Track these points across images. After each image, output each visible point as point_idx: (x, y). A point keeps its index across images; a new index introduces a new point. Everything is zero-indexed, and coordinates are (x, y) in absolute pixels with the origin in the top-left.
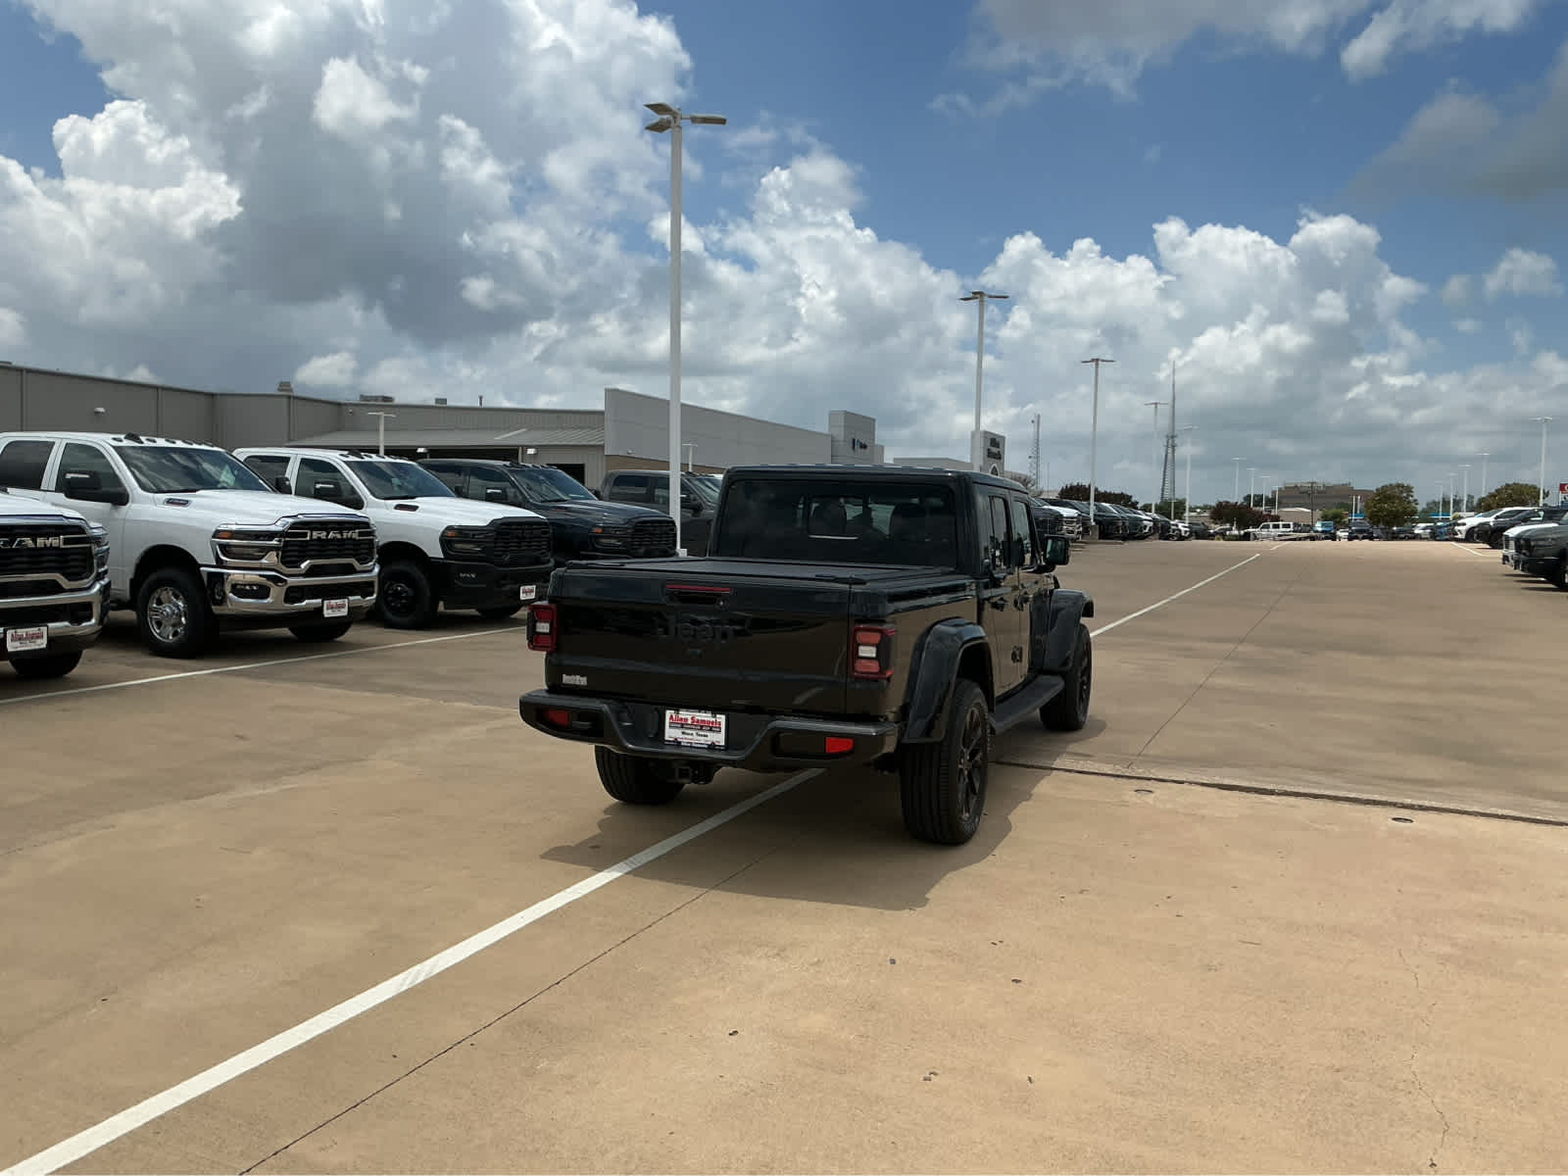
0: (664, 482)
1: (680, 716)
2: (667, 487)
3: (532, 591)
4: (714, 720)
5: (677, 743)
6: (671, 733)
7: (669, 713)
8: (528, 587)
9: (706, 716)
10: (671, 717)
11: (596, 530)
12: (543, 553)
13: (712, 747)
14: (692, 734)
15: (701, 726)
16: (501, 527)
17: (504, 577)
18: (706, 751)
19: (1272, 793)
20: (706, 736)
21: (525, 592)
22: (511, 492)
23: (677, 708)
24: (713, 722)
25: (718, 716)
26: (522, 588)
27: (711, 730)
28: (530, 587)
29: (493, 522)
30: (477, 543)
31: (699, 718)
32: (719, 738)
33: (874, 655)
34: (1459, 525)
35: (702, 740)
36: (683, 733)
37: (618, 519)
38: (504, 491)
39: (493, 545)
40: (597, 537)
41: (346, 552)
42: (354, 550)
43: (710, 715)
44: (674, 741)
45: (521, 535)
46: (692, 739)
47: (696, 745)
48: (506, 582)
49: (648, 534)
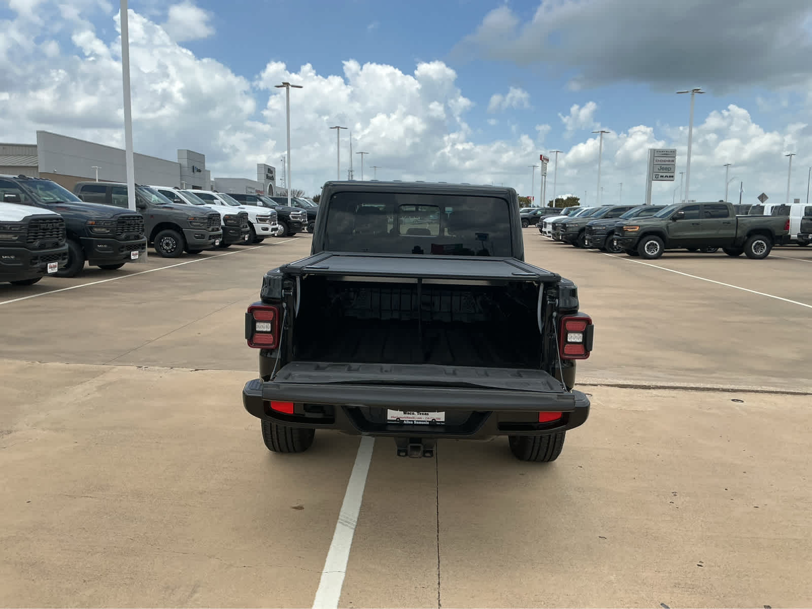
0: (123, 191)
2: (126, 193)
3: (55, 267)
5: (399, 423)
6: (392, 415)
8: (52, 264)
11: (90, 222)
12: (60, 240)
13: (433, 424)
14: (413, 413)
16: (32, 223)
17: (36, 258)
18: (428, 427)
20: (427, 414)
21: (51, 267)
22: (22, 196)
26: (49, 265)
28: (54, 264)
29: (26, 219)
30: (15, 234)
32: (440, 415)
33: (581, 340)
35: (423, 418)
36: (405, 413)
37: (103, 215)
38: (17, 195)
39: (26, 235)
40: (91, 228)
44: (396, 421)
45: (45, 227)
46: (414, 418)
47: (417, 423)
48: (37, 261)
49: (126, 225)
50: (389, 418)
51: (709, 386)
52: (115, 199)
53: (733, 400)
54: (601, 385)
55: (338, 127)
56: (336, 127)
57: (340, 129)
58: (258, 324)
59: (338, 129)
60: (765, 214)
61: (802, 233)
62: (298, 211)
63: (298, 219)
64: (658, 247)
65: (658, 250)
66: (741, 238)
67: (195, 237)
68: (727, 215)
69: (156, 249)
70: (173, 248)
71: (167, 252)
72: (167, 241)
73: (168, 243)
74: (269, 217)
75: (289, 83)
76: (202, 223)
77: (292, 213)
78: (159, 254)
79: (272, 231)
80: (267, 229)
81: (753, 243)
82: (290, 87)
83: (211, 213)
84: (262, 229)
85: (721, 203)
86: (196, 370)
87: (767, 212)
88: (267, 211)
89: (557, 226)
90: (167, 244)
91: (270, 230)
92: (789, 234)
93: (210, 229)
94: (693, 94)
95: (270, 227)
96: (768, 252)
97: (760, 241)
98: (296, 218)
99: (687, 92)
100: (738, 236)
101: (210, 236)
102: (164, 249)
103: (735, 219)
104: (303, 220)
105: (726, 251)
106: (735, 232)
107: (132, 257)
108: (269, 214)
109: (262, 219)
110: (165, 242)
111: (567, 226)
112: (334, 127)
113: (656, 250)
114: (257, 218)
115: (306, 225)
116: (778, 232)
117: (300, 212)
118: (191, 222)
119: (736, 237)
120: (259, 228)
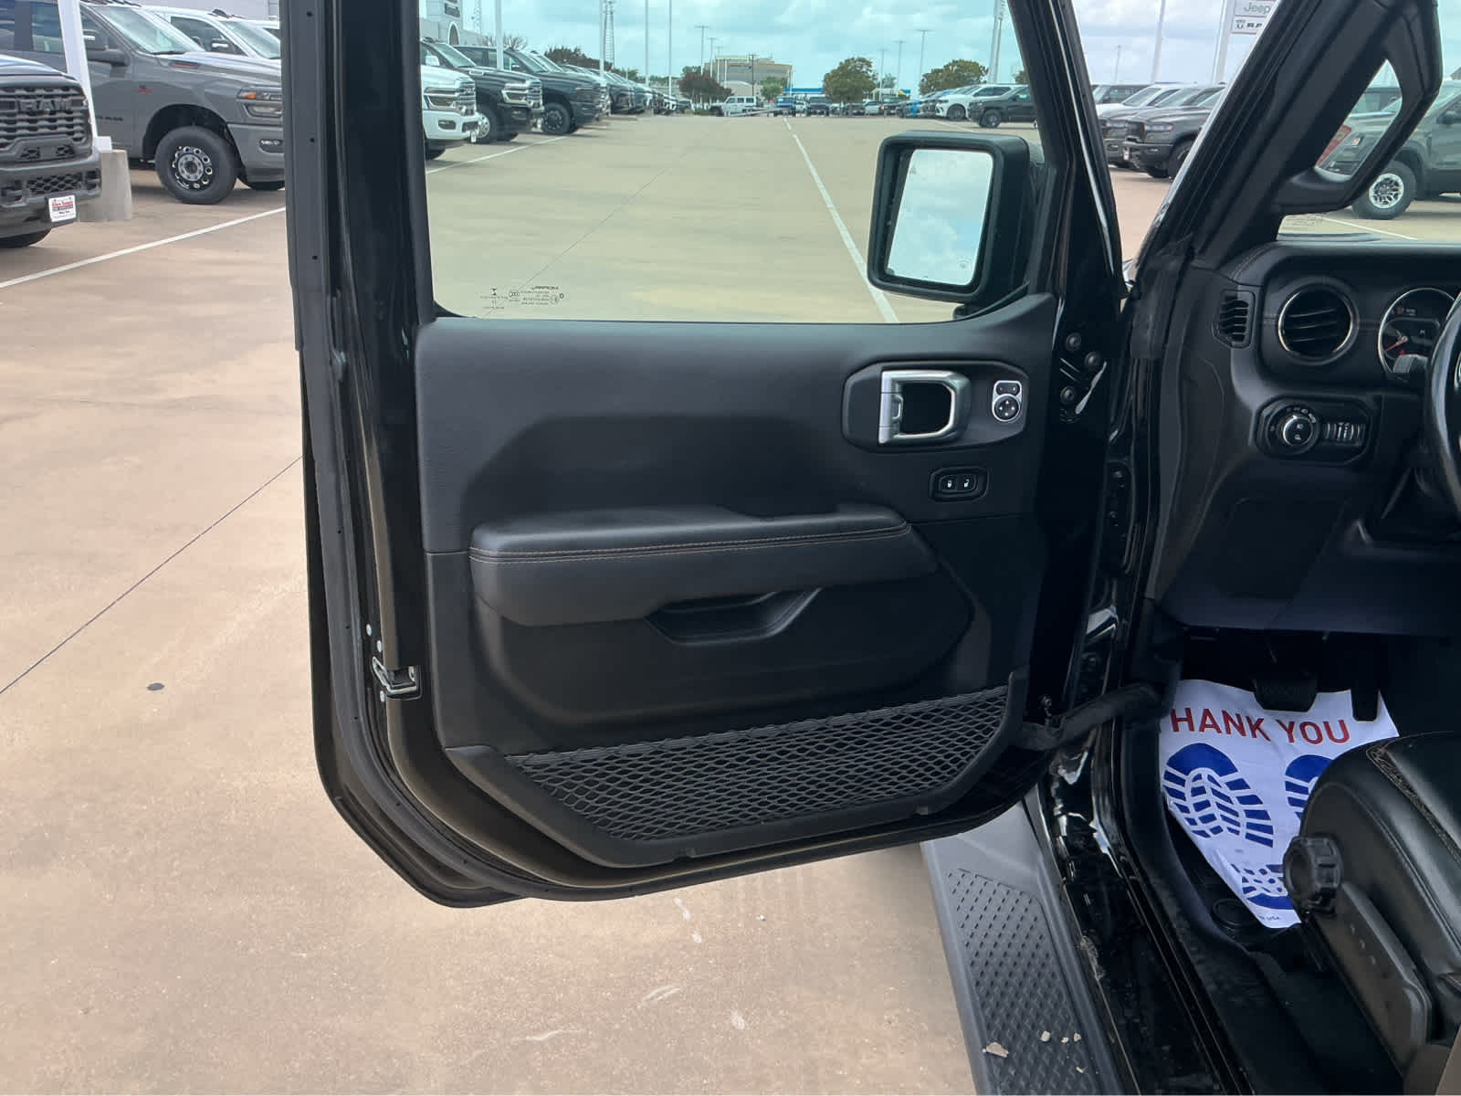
34: (941, 102)
49: (20, 112)
62: (523, 81)
63: (523, 101)
64: (1401, 190)
65: (1400, 197)
67: (264, 147)
69: (161, 177)
70: (205, 177)
71: (192, 188)
72: (190, 158)
73: (193, 163)
74: (456, 95)
77: (507, 85)
78: (171, 191)
79: (464, 130)
80: (451, 125)
84: (440, 125)
88: (451, 79)
90: (190, 167)
91: (459, 126)
95: (460, 120)
98: (517, 97)
102: (182, 180)
104: (532, 102)
107: (55, 216)
108: (457, 86)
109: (443, 99)
110: (182, 160)
111: (1147, 128)
113: (1396, 196)
114: (426, 98)
115: (539, 115)
117: (527, 84)
118: (247, 106)
120: (433, 123)
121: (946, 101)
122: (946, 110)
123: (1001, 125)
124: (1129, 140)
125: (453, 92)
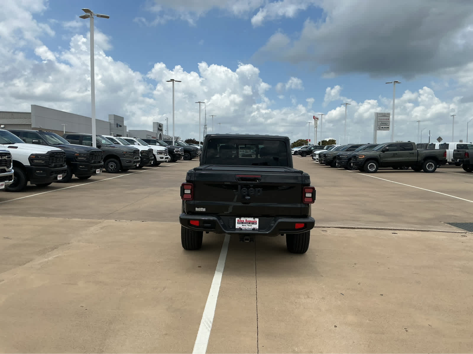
0: (90, 139)
1: (241, 220)
3: (61, 177)
4: (254, 220)
5: (240, 229)
6: (238, 226)
7: (237, 219)
8: (60, 175)
9: (251, 219)
10: (238, 220)
11: (76, 154)
12: (63, 163)
13: (254, 229)
14: (246, 226)
15: (249, 223)
16: (51, 154)
17: (52, 172)
18: (252, 231)
19: (354, 228)
20: (252, 226)
21: (59, 177)
22: (41, 141)
23: (240, 217)
24: (254, 221)
25: (255, 219)
26: (58, 176)
27: (253, 224)
28: (61, 175)
29: (48, 152)
30: (43, 160)
31: (249, 220)
32: (256, 226)
33: (311, 196)
35: (250, 227)
36: (243, 225)
37: (83, 151)
38: (39, 141)
39: (48, 160)
40: (77, 157)
41: (3, 164)
42: (5, 163)
43: (253, 219)
44: (239, 228)
45: (57, 157)
46: (246, 227)
47: (248, 229)
48: (52, 174)
49: (94, 156)
50: (236, 227)
51: (383, 228)
52: (84, 143)
53: (393, 233)
54: (332, 227)
55: (200, 102)
56: (199, 102)
57: (201, 103)
58: (185, 191)
59: (200, 103)
60: (436, 148)
61: (454, 158)
62: (179, 148)
63: (179, 153)
64: (375, 167)
65: (375, 168)
66: (420, 161)
67: (127, 162)
68: (412, 149)
69: (106, 169)
70: (114, 168)
71: (111, 170)
72: (112, 164)
73: (112, 165)
74: (164, 152)
75: (174, 79)
76: (130, 155)
77: (175, 149)
78: (107, 171)
79: (165, 159)
80: (162, 158)
81: (427, 164)
82: (175, 82)
83: (134, 149)
84: (160, 158)
85: (409, 143)
86: (143, 222)
87: (437, 147)
88: (162, 148)
89: (321, 156)
90: (112, 166)
91: (164, 158)
92: (446, 159)
93: (134, 158)
94: (394, 84)
95: (165, 157)
96: (435, 169)
97: (430, 163)
98: (178, 152)
99: (391, 83)
100: (418, 160)
101: (134, 162)
102: (110, 169)
103: (416, 151)
104: (181, 153)
105: (412, 169)
106: (416, 158)
107: (97, 172)
108: (164, 150)
109: (160, 152)
110: (110, 165)
111: (326, 155)
112: (198, 102)
113: (374, 168)
114: (157, 152)
115: (183, 156)
116: (440, 158)
117: (180, 149)
118: (124, 154)
119: (417, 161)
120: (158, 157)
121: (293, 150)
122: (293, 152)
123: (307, 156)
124: (324, 158)
125: (163, 151)
